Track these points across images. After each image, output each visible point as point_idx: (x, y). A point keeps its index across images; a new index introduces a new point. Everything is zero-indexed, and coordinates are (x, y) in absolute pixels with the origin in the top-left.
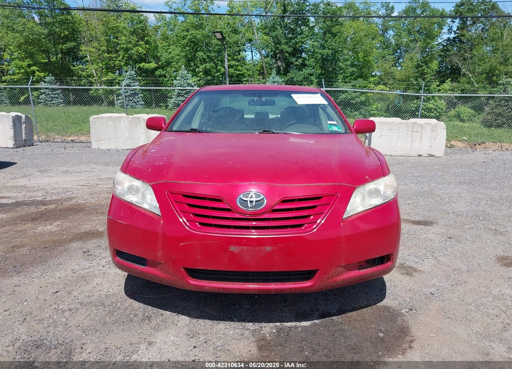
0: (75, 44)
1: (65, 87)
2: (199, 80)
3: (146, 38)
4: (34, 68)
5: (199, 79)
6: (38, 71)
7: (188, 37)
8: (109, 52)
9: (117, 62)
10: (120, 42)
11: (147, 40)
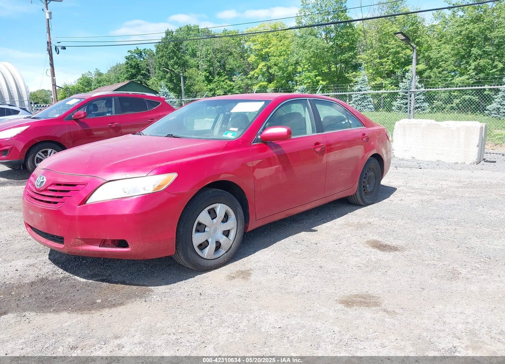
0: (353, 54)
1: (340, 93)
2: (468, 79)
3: (417, 40)
4: (318, 78)
5: (467, 77)
6: (321, 80)
7: (464, 33)
8: (380, 58)
9: (387, 67)
10: (390, 46)
11: (418, 42)
